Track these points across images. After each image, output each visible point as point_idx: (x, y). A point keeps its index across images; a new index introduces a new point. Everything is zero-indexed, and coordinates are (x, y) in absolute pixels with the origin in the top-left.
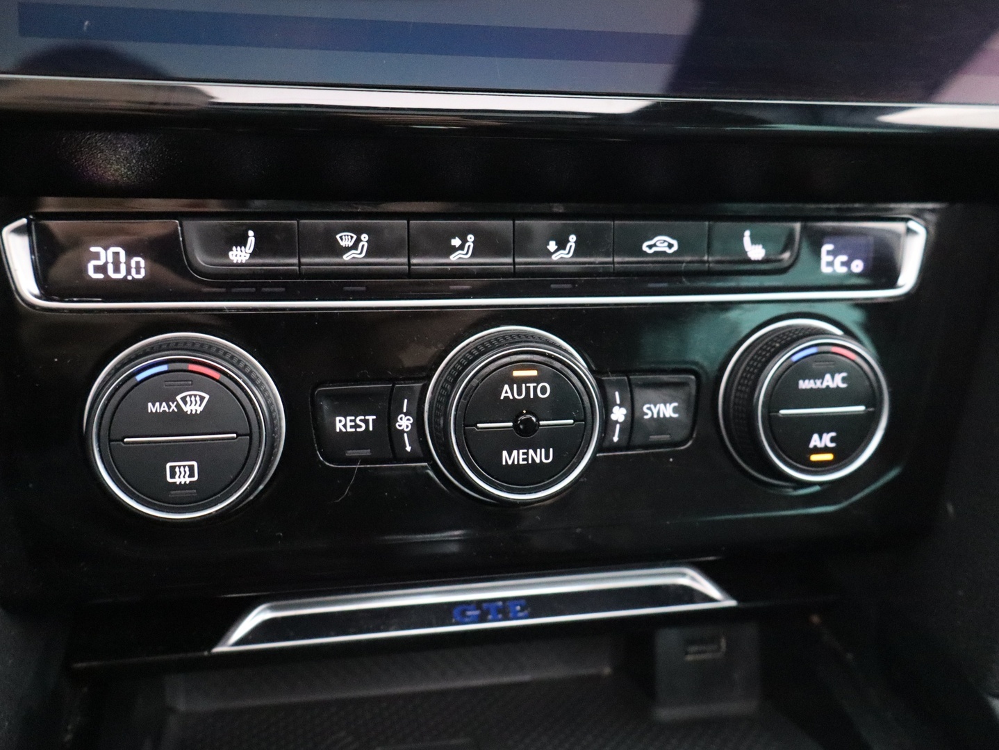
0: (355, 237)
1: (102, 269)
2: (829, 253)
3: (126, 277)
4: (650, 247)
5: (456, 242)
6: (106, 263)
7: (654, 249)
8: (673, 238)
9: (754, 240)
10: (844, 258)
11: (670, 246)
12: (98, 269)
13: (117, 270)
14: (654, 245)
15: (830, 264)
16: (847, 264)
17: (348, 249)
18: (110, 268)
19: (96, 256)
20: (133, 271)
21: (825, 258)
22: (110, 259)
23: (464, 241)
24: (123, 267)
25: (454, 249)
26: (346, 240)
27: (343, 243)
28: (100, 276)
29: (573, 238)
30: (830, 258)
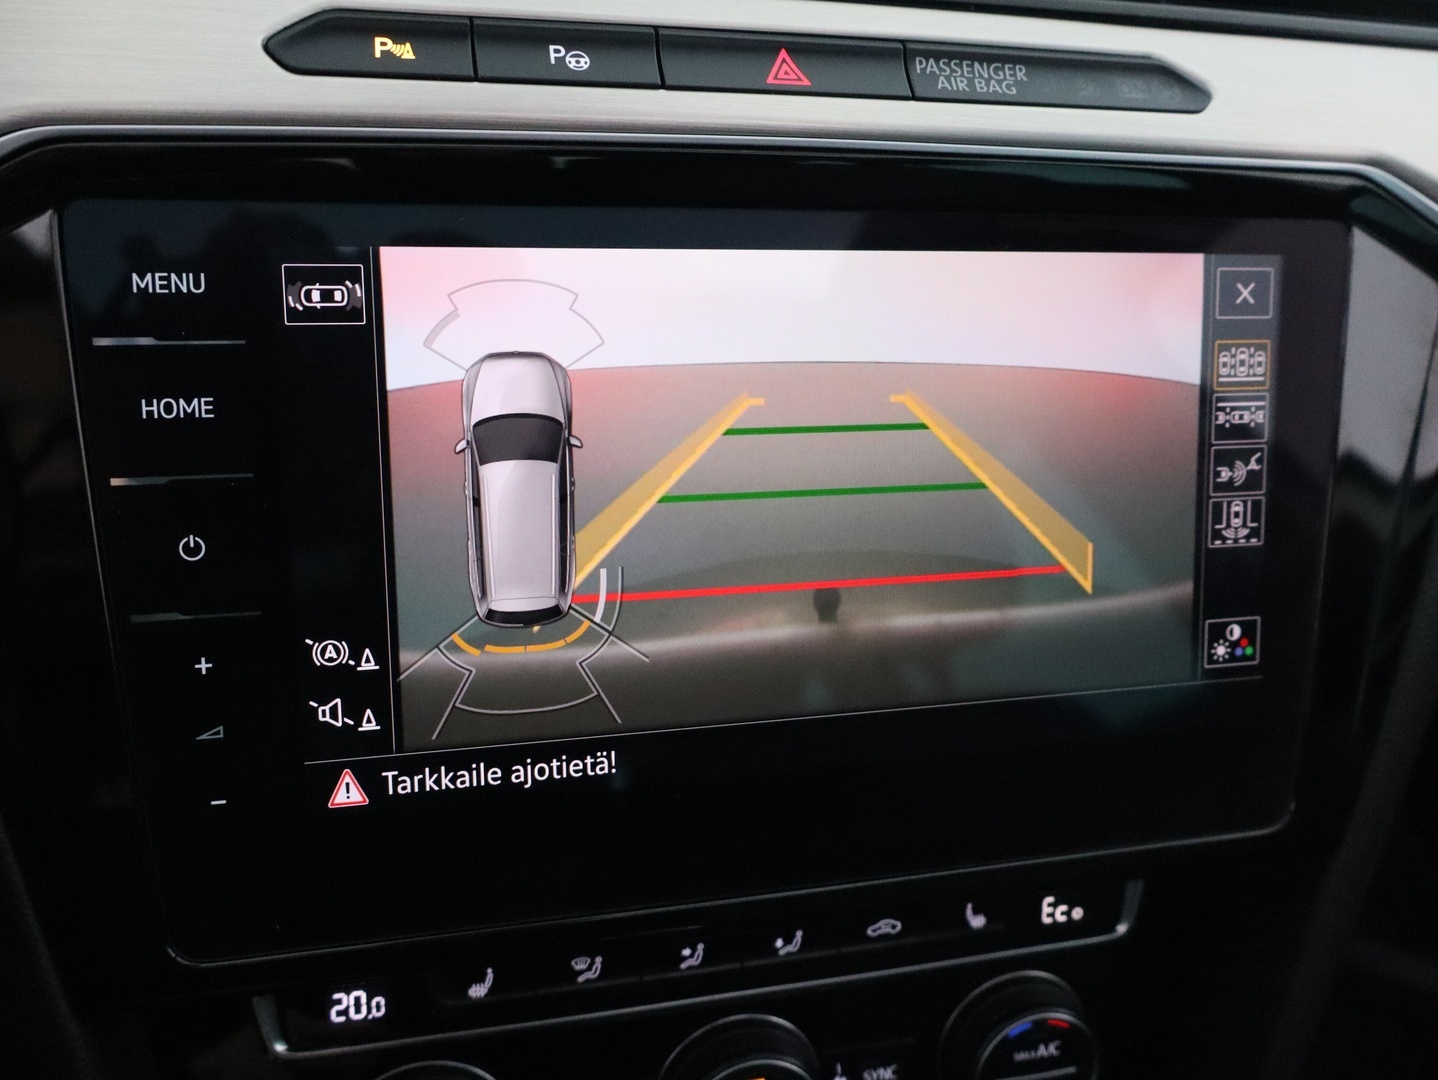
0: (589, 961)
1: (345, 1012)
2: (1049, 905)
3: (366, 1017)
4: (874, 931)
5: (686, 952)
6: (348, 1007)
7: (879, 932)
8: (896, 919)
9: (976, 912)
10: (1063, 908)
11: (894, 927)
12: (339, 1014)
13: (358, 1011)
14: (879, 928)
15: (1051, 915)
16: (1068, 913)
17: (581, 972)
18: (352, 1010)
19: (339, 1002)
20: (374, 1010)
21: (1046, 910)
22: (352, 1002)
23: (694, 950)
24: (364, 1009)
25: (685, 959)
26: (579, 964)
27: (579, 967)
28: (342, 1019)
29: (799, 934)
30: (1050, 910)
